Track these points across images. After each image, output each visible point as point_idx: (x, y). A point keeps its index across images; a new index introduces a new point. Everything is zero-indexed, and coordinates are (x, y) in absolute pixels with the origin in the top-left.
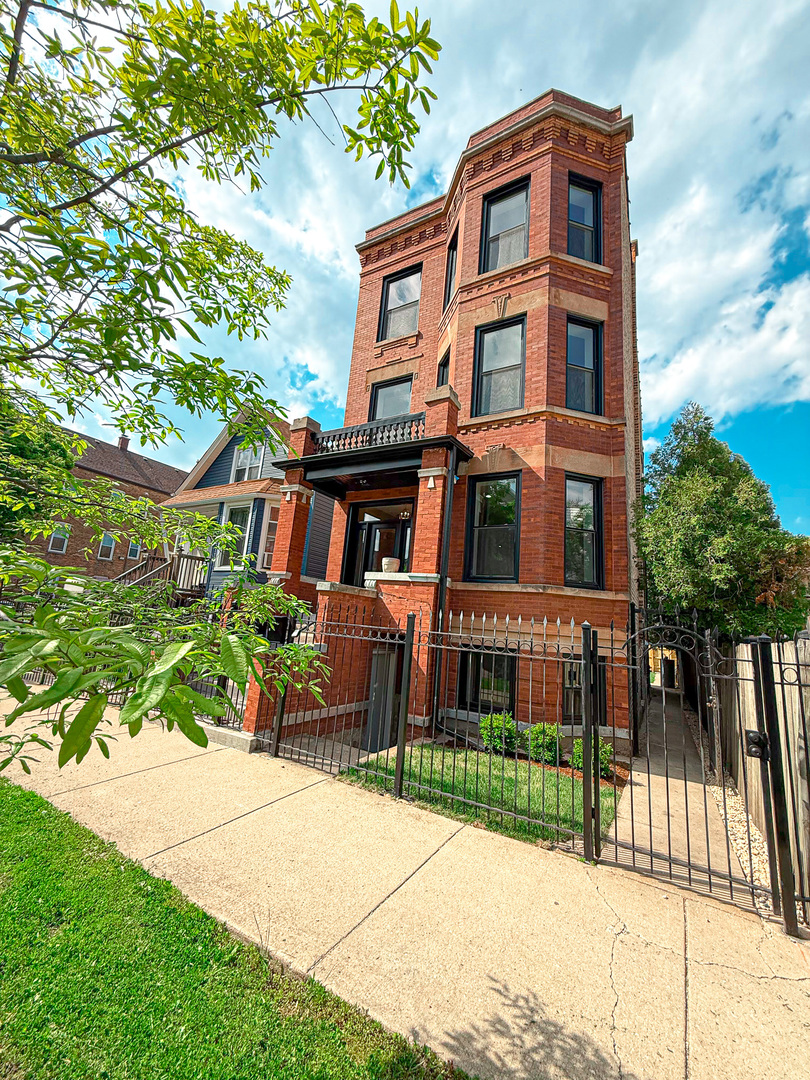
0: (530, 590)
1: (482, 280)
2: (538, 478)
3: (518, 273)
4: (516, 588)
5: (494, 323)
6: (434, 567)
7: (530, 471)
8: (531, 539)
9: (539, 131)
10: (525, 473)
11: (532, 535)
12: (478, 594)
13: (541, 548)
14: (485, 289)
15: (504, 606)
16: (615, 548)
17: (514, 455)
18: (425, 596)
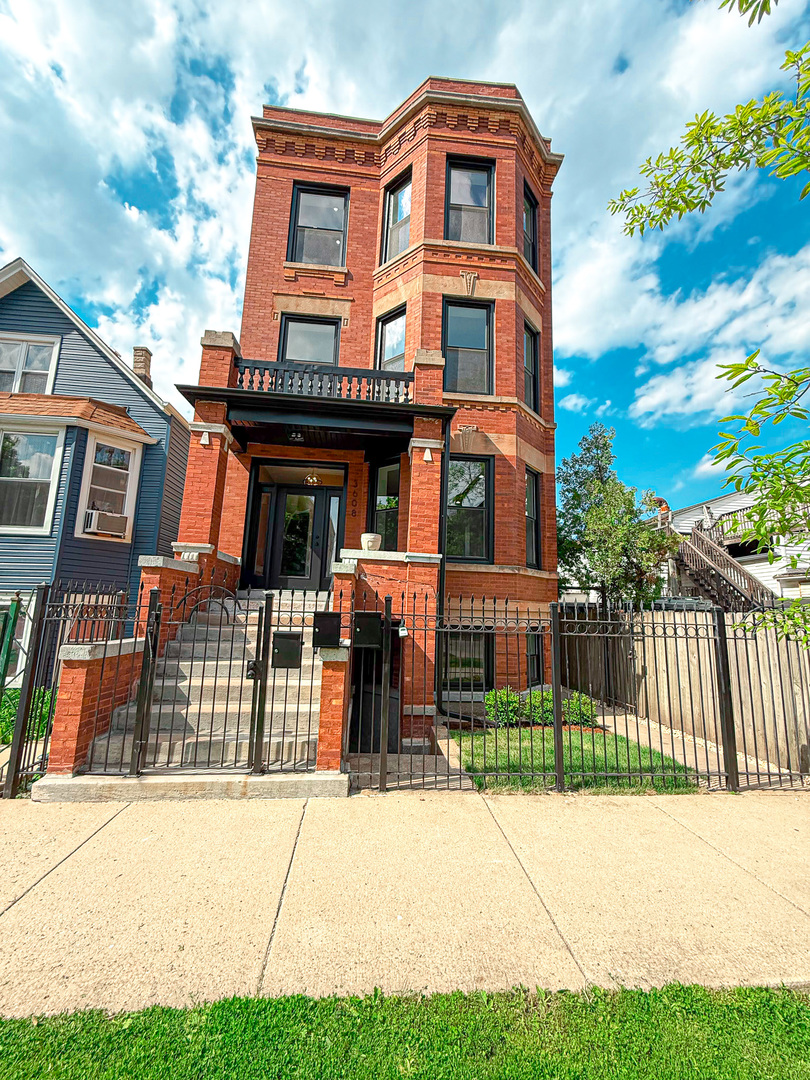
0: (507, 571)
1: (449, 247)
2: (511, 466)
3: (486, 256)
4: (494, 569)
5: (461, 298)
6: (436, 547)
7: (503, 458)
8: (505, 523)
9: (505, 121)
10: (498, 459)
11: (505, 519)
12: (455, 575)
13: (515, 532)
14: (452, 258)
15: (481, 586)
16: (548, 534)
17: (487, 440)
18: (427, 578)
